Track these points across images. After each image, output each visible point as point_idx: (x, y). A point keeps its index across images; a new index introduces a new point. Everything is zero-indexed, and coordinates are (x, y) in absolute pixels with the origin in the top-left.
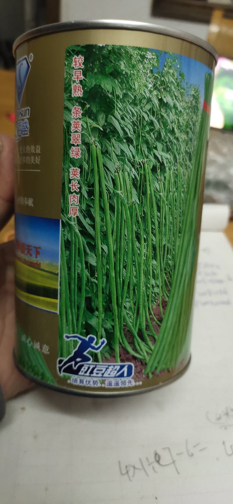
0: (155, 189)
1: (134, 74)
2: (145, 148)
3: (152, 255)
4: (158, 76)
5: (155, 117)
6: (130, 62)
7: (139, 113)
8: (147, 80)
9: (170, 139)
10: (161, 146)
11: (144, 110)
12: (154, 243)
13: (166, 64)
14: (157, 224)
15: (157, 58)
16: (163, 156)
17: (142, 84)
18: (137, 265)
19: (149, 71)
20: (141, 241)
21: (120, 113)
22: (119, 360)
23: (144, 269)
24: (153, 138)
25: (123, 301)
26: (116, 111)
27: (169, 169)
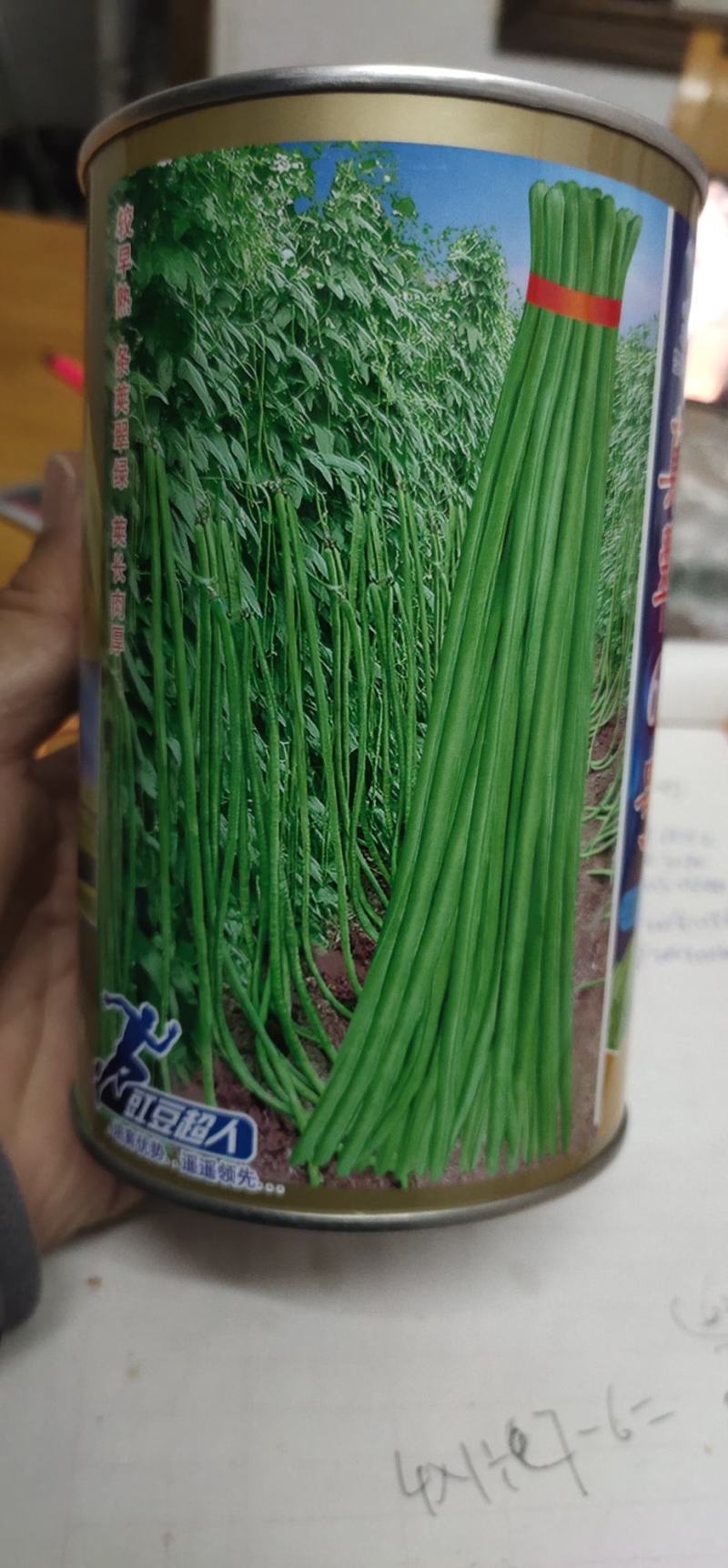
0: (312, 571)
1: (239, 228)
2: (275, 447)
3: (308, 783)
4: (312, 221)
5: (305, 349)
6: (228, 194)
7: (256, 341)
8: (278, 238)
9: (361, 410)
10: (329, 437)
11: (270, 329)
12: (315, 743)
13: (337, 179)
14: (324, 681)
15: (308, 167)
16: (337, 467)
17: (262, 255)
18: (259, 807)
19: (283, 211)
20: (268, 732)
21: (207, 348)
22: (212, 1096)
23: (280, 824)
24: (302, 414)
25: (222, 915)
26: (196, 345)
27: (364, 509)
